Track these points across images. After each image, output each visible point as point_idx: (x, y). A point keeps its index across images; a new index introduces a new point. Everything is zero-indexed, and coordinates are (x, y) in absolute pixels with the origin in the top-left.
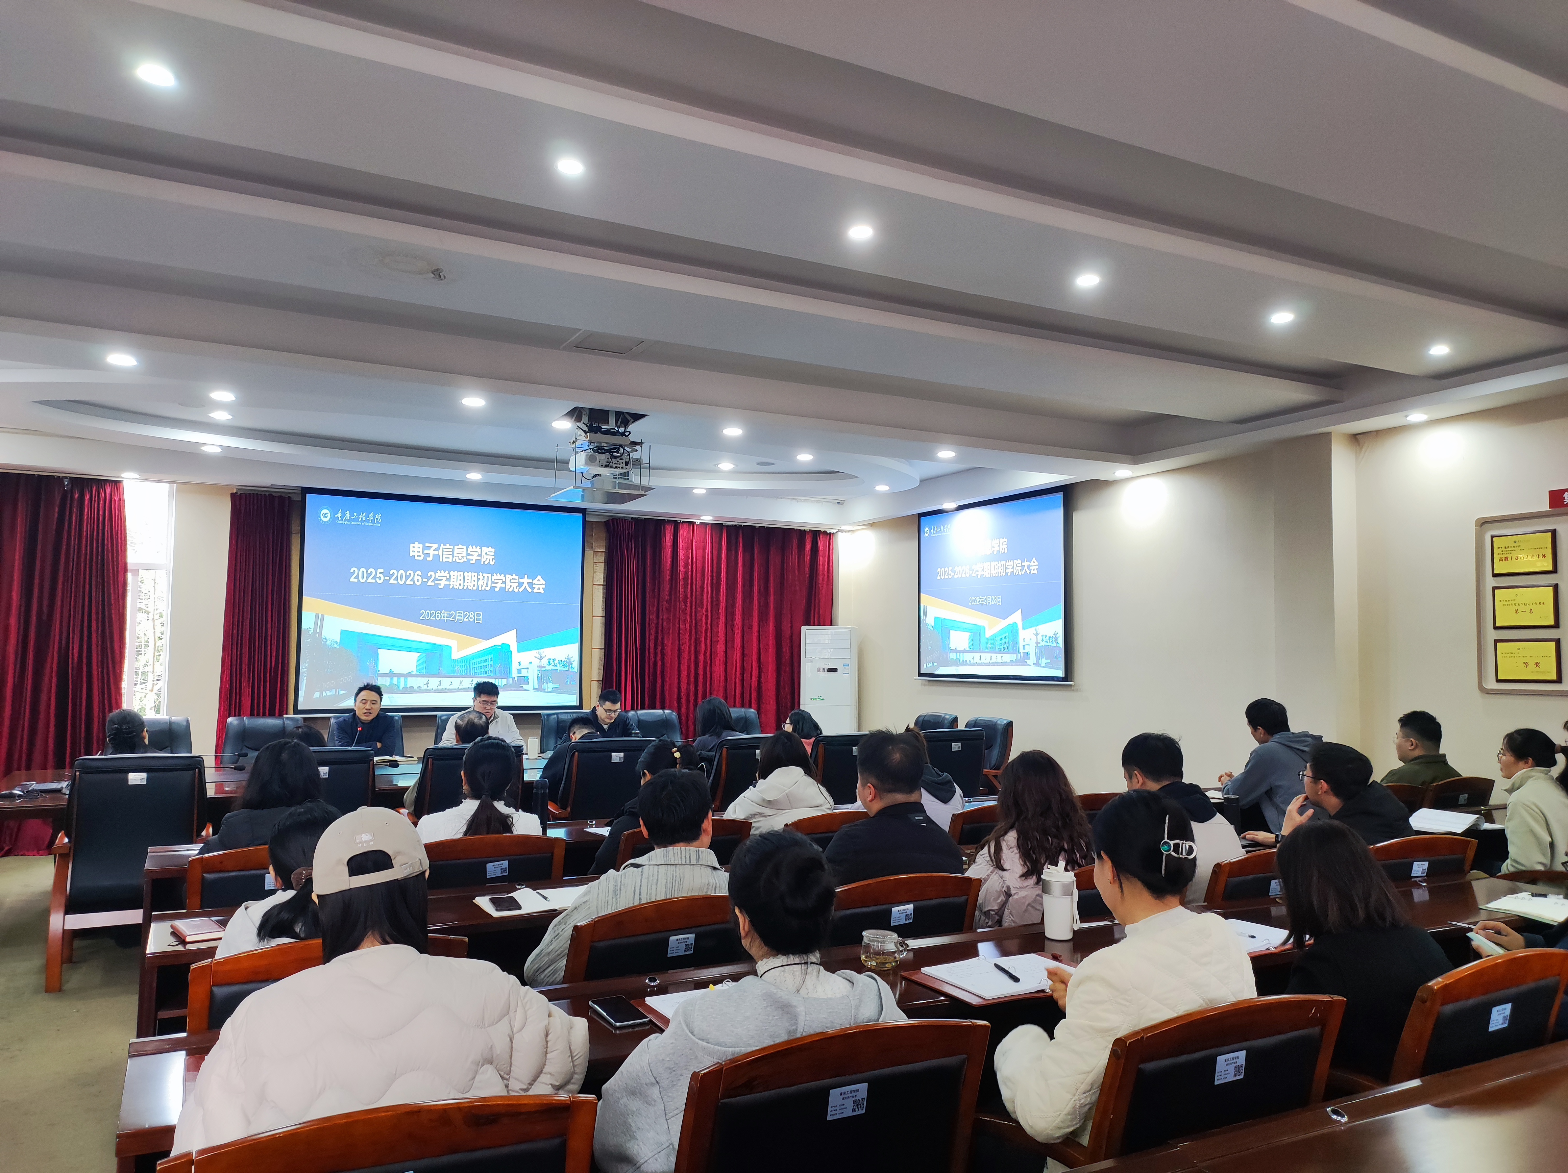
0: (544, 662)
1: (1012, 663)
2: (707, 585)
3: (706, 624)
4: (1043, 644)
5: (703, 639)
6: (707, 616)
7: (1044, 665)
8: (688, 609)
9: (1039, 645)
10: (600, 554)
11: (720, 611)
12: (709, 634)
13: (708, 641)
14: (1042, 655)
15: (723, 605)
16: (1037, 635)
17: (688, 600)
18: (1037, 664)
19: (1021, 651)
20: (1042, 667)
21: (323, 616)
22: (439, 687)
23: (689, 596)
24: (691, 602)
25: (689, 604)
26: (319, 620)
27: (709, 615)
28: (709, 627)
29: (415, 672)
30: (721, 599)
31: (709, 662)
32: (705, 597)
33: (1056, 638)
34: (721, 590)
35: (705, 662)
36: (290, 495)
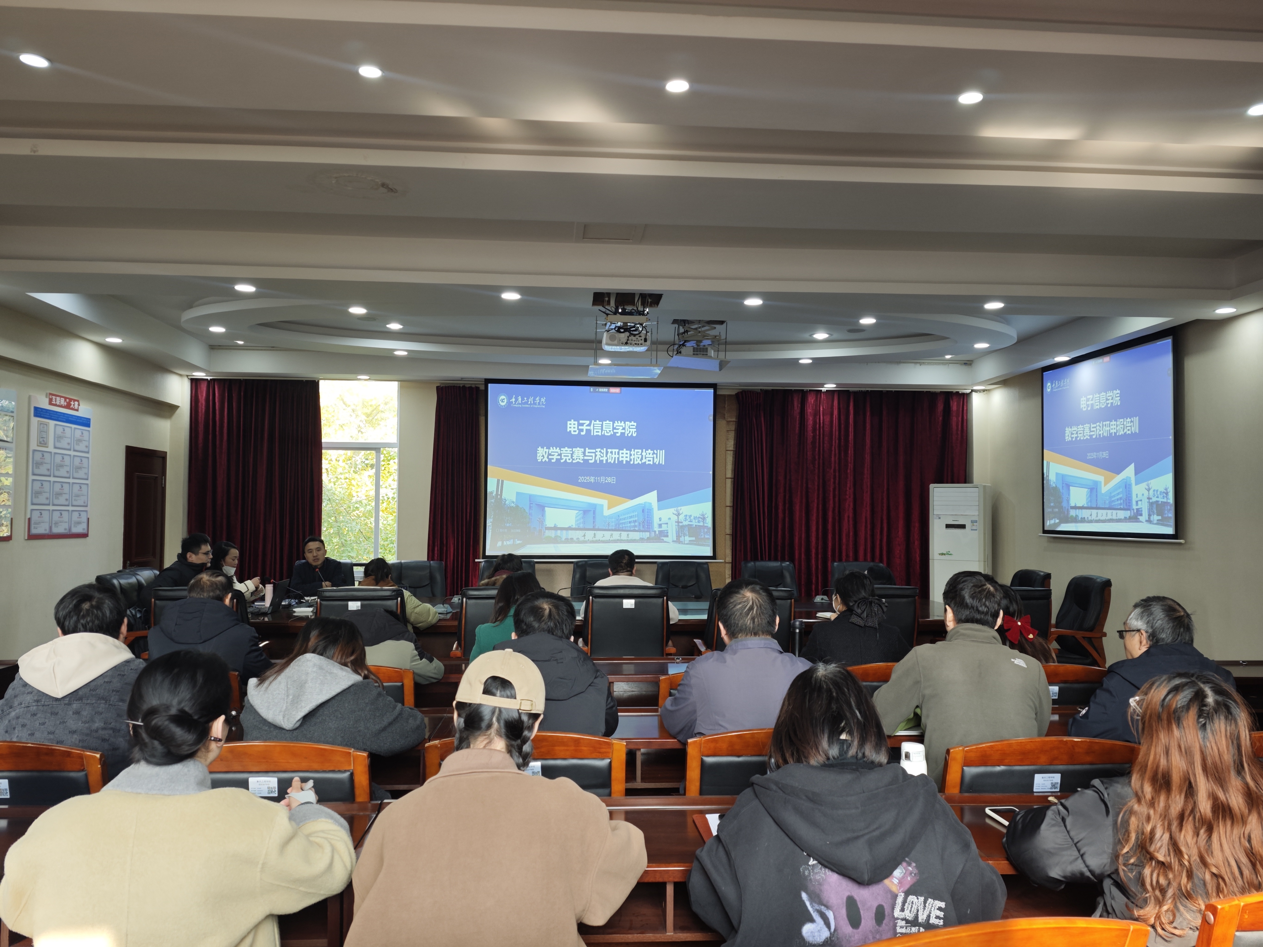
0: (681, 518)
1: (1126, 520)
2: (835, 448)
3: (834, 483)
4: (1154, 499)
5: (831, 497)
6: (835, 476)
7: (1155, 522)
8: (817, 471)
9: (1151, 501)
10: (732, 423)
11: (849, 471)
12: (837, 493)
13: (837, 499)
14: (1153, 512)
15: (851, 466)
16: (1149, 490)
17: (817, 462)
18: (1149, 521)
19: (1135, 507)
20: (1153, 524)
21: (503, 481)
22: (594, 539)
23: (817, 457)
24: (819, 463)
25: (817, 466)
26: (500, 485)
27: (837, 474)
28: (837, 486)
29: (574, 527)
30: (849, 459)
31: (837, 518)
32: (833, 459)
33: (1167, 493)
34: (849, 452)
35: (834, 518)
36: (477, 386)
